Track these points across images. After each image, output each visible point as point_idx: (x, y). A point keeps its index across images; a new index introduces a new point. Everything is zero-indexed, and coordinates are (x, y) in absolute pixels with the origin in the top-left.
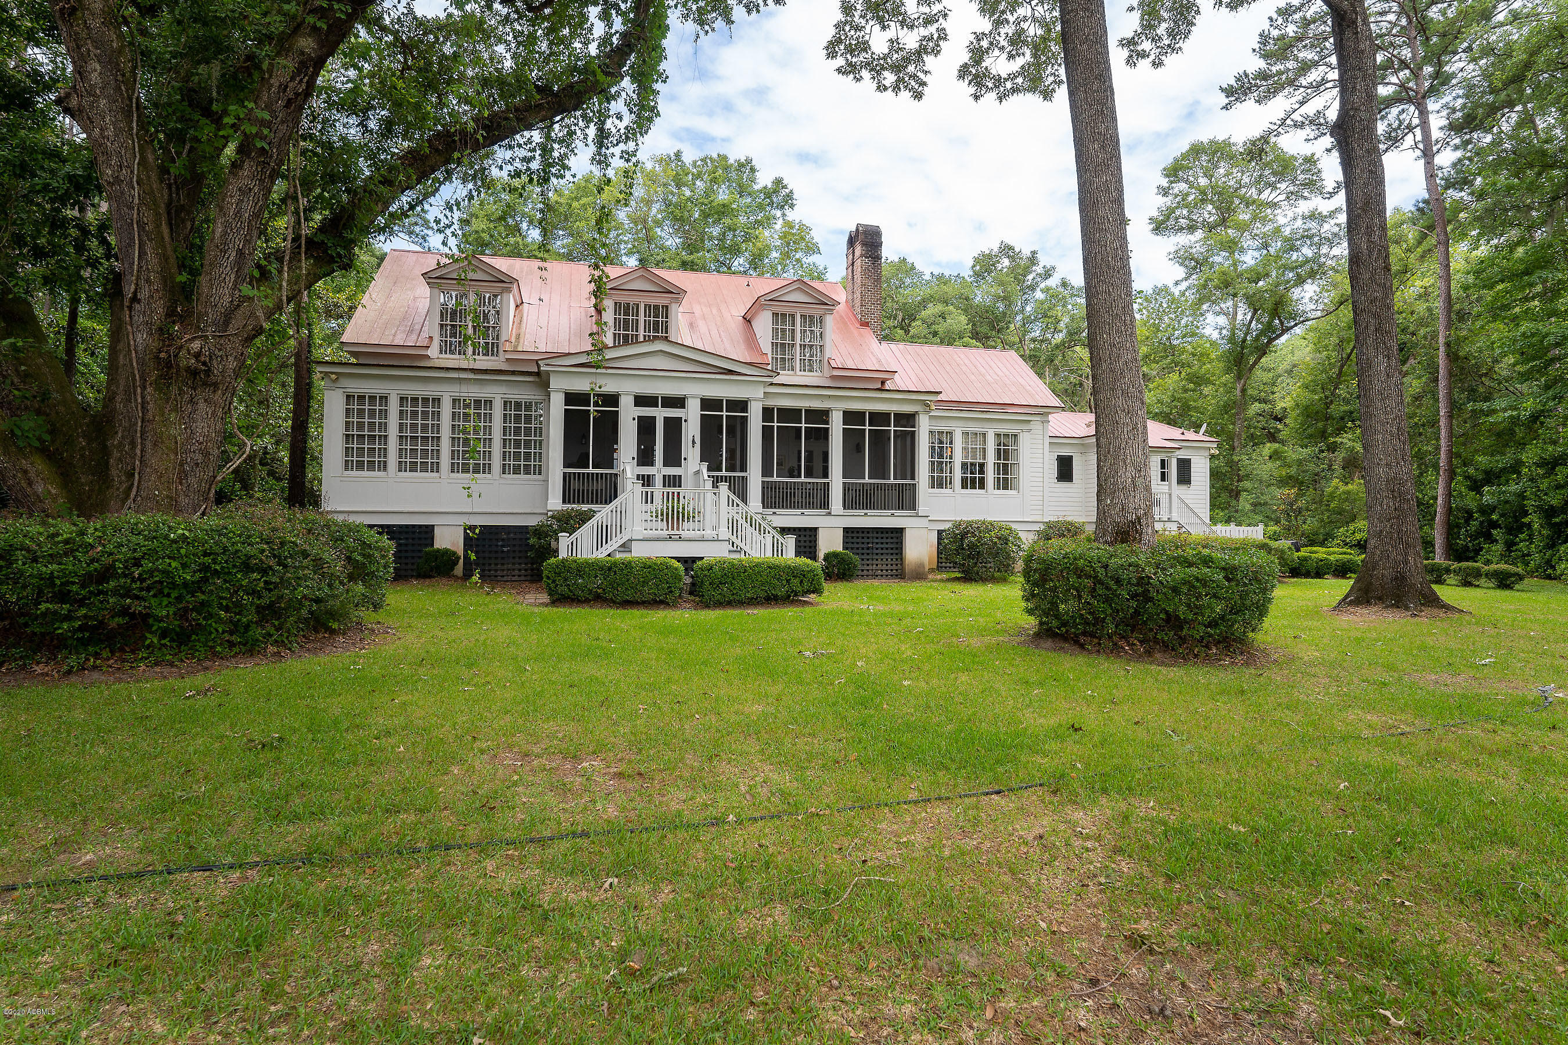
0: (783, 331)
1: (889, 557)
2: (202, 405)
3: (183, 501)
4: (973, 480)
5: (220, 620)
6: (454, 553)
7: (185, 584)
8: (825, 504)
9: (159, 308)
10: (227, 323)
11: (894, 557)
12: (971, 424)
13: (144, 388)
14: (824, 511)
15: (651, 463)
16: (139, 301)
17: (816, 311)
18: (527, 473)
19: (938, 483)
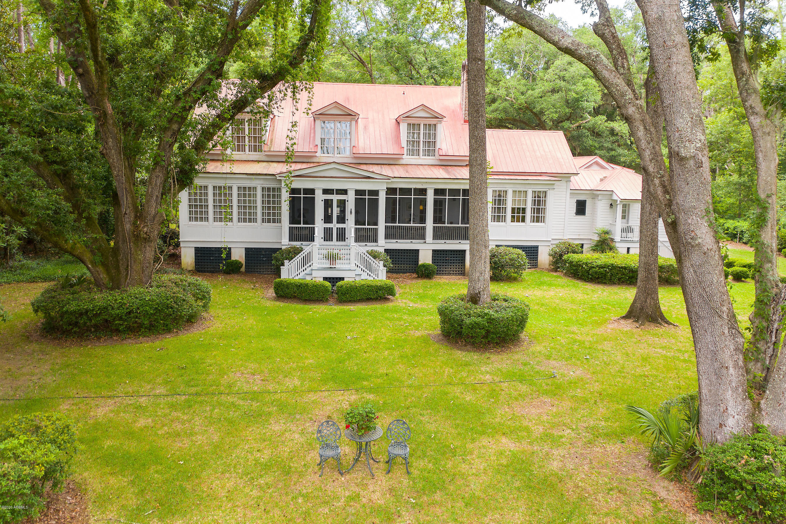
0: (414, 133)
1: (458, 264)
2: (148, 248)
3: (144, 280)
4: (518, 217)
5: (160, 323)
6: (240, 263)
7: (151, 314)
8: (422, 237)
9: (133, 215)
10: (154, 220)
11: (460, 264)
12: (518, 186)
13: (130, 243)
14: (423, 241)
15: (331, 222)
16: (126, 214)
17: (433, 121)
18: (274, 222)
19: (498, 218)
